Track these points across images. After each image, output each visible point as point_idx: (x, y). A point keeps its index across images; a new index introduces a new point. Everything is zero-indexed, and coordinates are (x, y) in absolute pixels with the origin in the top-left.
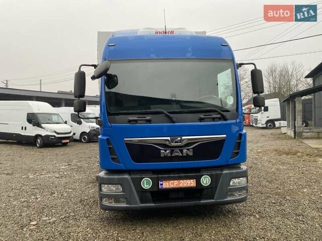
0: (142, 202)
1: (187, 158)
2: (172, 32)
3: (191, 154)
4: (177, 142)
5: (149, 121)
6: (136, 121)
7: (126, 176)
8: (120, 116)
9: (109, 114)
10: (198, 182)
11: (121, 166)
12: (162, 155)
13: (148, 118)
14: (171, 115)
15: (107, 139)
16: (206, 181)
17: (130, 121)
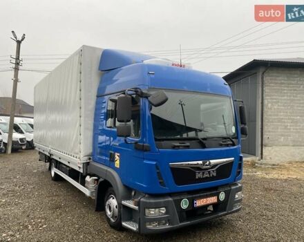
0: (181, 221)
1: (213, 178)
2: (184, 66)
3: (215, 174)
4: (207, 165)
5: (188, 147)
6: (178, 146)
7: (170, 199)
8: (165, 142)
9: (156, 140)
10: (218, 198)
11: (166, 189)
12: (197, 177)
13: (188, 144)
14: (204, 142)
15: (156, 164)
16: (222, 196)
17: (174, 147)
